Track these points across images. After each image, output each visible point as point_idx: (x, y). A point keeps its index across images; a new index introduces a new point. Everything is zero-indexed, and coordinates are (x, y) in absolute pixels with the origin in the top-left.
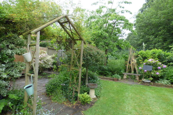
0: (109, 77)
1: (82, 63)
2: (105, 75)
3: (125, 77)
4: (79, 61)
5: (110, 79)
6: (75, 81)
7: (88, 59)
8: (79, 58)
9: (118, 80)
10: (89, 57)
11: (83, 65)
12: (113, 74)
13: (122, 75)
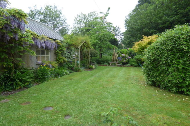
0: (102, 65)
1: (90, 56)
2: (100, 64)
3: (111, 64)
4: (89, 56)
5: (103, 66)
6: (87, 62)
7: (91, 55)
8: (89, 54)
9: (106, 65)
10: (92, 54)
11: (90, 57)
12: (104, 63)
13: (109, 64)
